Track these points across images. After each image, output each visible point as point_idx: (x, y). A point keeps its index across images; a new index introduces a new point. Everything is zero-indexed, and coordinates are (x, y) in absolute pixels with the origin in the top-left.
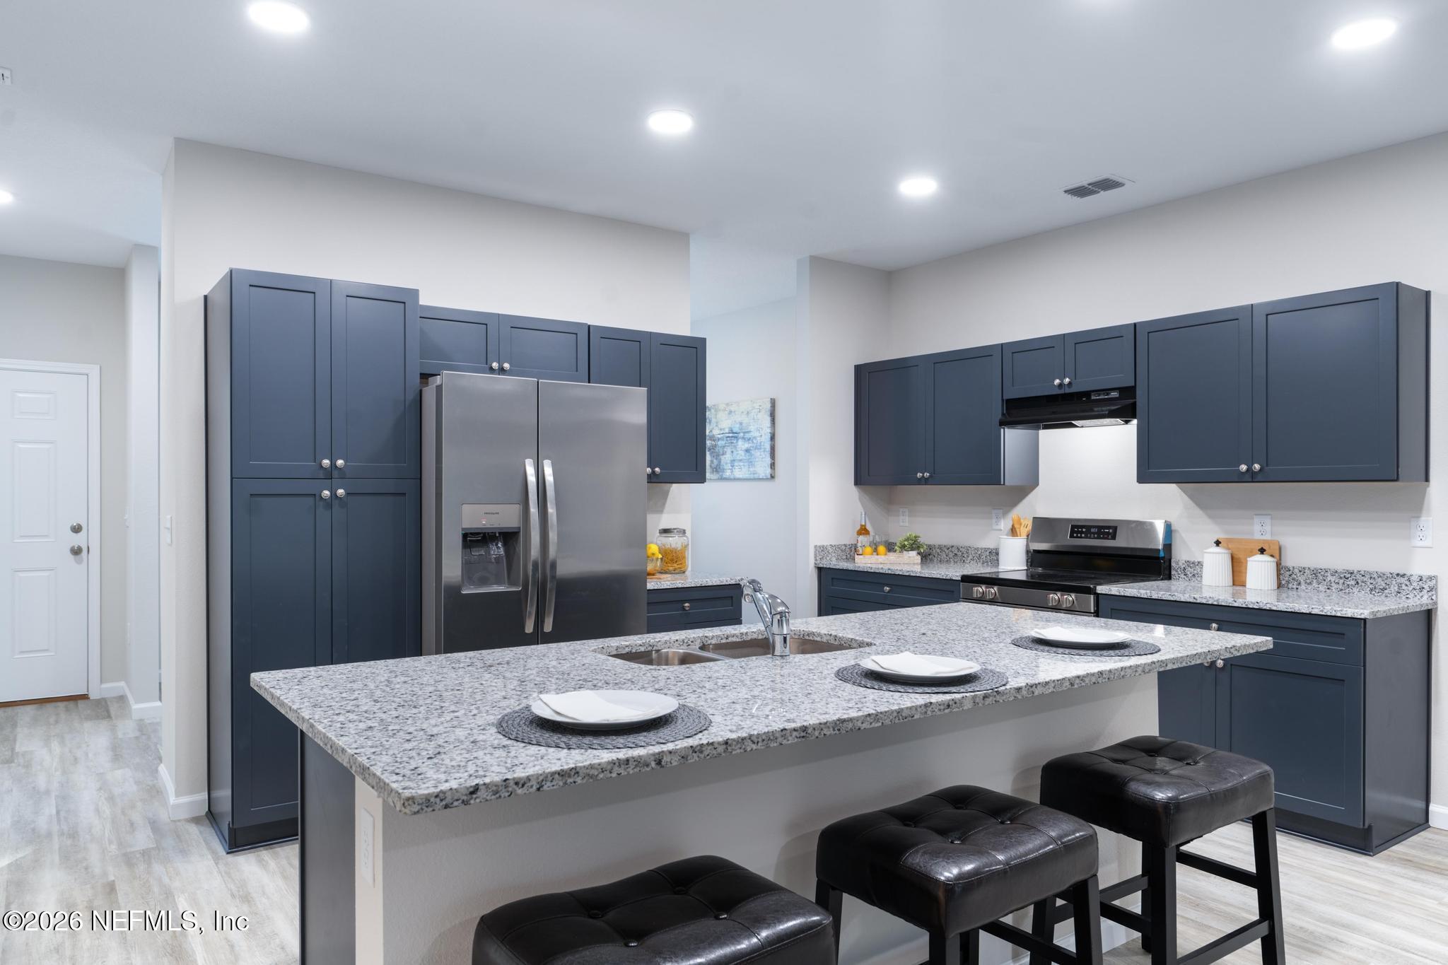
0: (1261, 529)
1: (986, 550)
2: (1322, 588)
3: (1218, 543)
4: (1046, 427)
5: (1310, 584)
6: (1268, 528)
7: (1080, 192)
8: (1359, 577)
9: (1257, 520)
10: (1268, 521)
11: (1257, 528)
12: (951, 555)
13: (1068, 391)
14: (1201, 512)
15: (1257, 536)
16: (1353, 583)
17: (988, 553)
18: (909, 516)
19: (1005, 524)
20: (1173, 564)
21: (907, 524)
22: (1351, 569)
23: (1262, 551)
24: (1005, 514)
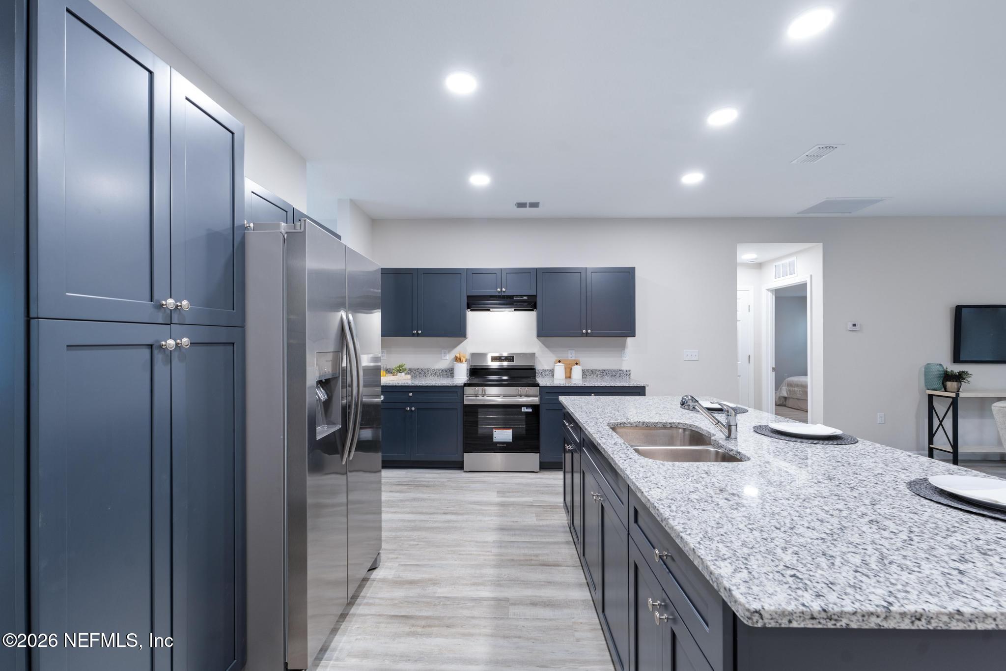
0: (571, 355)
1: (439, 370)
2: (595, 377)
3: (560, 361)
4: (472, 310)
5: (590, 375)
6: (574, 355)
7: (521, 205)
8: (607, 372)
9: (569, 352)
10: (574, 352)
11: (570, 355)
12: (417, 373)
13: (503, 294)
14: (546, 349)
15: (570, 358)
16: (605, 374)
17: (441, 371)
18: (387, 354)
19: (450, 357)
20: (537, 371)
21: (385, 358)
22: (604, 369)
23: (577, 364)
24: (449, 352)
